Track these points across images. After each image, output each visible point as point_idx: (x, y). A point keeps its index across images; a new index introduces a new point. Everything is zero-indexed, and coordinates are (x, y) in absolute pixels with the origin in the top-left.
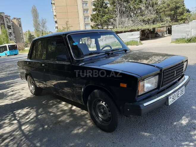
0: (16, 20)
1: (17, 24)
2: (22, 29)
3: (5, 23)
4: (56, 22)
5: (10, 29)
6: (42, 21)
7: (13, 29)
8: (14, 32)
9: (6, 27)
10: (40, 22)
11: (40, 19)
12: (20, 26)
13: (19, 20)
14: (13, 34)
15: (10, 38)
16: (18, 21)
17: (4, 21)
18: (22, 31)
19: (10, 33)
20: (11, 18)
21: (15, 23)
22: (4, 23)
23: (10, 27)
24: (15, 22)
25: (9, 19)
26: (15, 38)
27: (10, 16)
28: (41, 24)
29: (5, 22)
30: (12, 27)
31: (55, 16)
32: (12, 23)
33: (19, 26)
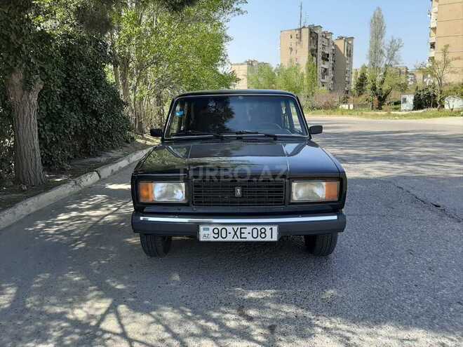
0: (343, 41)
1: (343, 51)
2: (351, 62)
3: (319, 48)
4: (433, 46)
5: (326, 62)
6: (391, 43)
7: (332, 62)
8: (333, 69)
9: (319, 58)
10: (384, 47)
11: (386, 40)
12: (350, 55)
13: (350, 42)
14: (330, 72)
15: (322, 80)
16: (348, 43)
17: (317, 44)
18: (351, 67)
19: (326, 69)
20: (334, 38)
21: (340, 48)
22: (317, 49)
23: (328, 56)
24: (341, 45)
25: (328, 39)
26: (332, 82)
27: (332, 34)
28: (385, 52)
29: (320, 46)
30: (331, 58)
31: (434, 29)
32: (333, 48)
33: (347, 55)
